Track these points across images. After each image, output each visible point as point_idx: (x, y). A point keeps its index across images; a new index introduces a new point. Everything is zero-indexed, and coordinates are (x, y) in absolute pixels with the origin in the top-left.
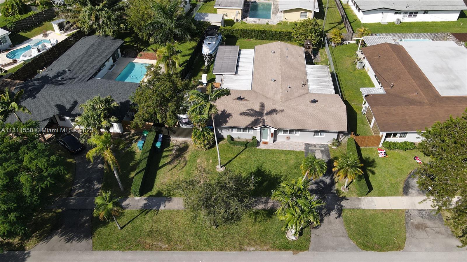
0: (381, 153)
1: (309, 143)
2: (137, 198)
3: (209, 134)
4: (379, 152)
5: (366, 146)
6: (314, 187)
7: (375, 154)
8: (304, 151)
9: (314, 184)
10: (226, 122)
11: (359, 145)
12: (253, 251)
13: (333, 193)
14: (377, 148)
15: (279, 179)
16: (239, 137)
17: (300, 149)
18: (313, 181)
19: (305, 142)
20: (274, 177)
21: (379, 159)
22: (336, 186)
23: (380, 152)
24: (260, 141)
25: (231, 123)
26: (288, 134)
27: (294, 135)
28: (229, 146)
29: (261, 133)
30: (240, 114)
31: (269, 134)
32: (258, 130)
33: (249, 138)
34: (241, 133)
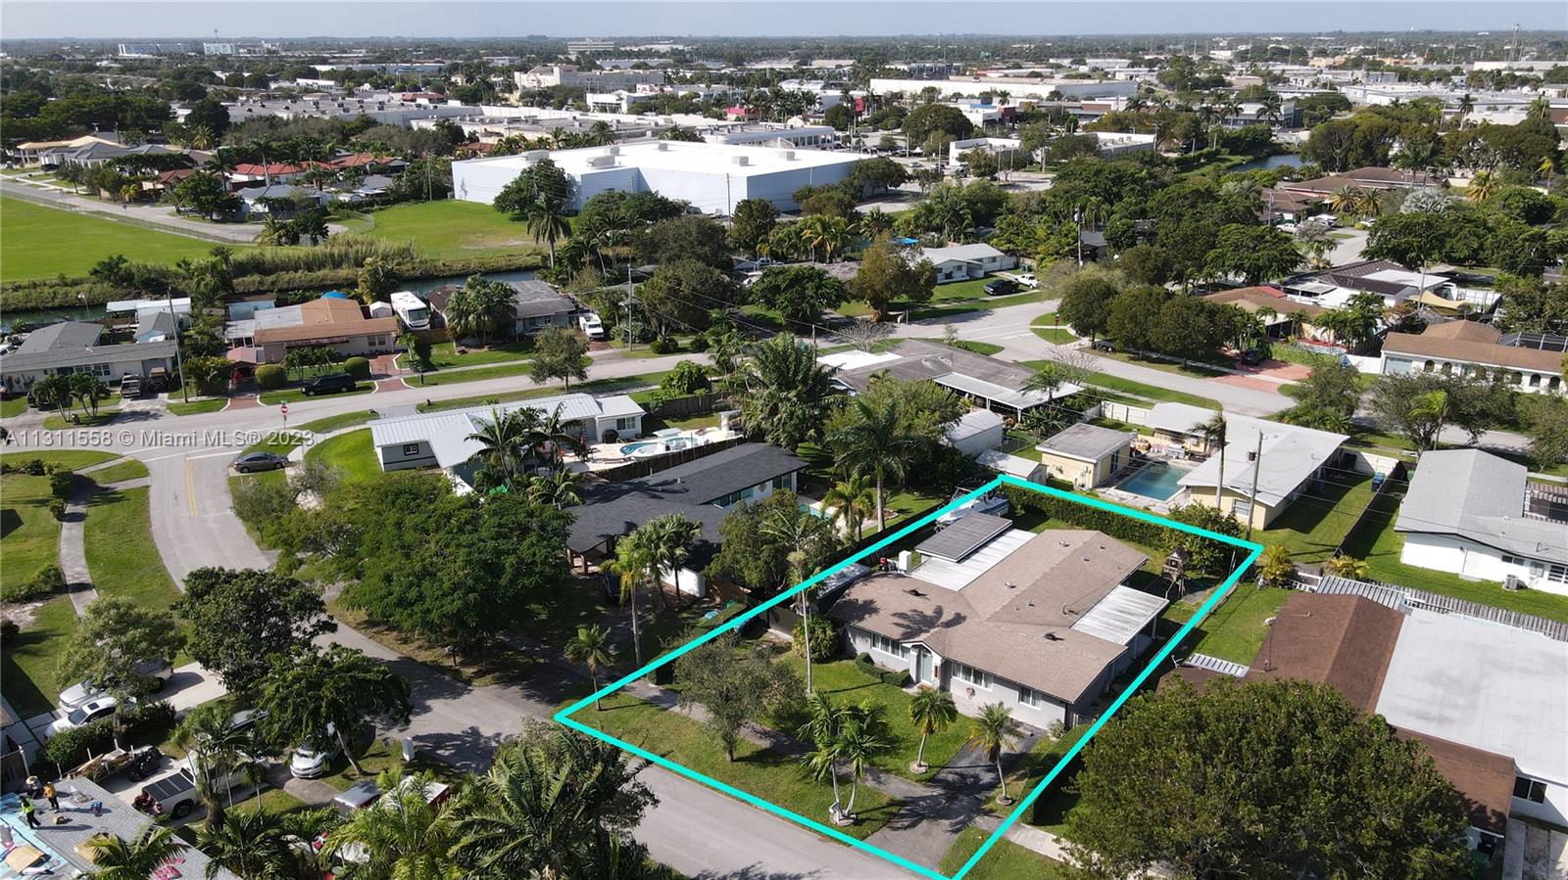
2: (652, 685)
3: (824, 632)
6: (950, 777)
9: (956, 774)
10: (861, 619)
13: (978, 798)
15: (898, 743)
16: (884, 663)
18: (958, 770)
22: (993, 792)
24: (918, 681)
25: (869, 623)
26: (971, 683)
27: (983, 687)
28: (855, 671)
29: (918, 662)
30: (894, 615)
31: (933, 669)
32: (914, 653)
33: (899, 670)
34: (889, 654)
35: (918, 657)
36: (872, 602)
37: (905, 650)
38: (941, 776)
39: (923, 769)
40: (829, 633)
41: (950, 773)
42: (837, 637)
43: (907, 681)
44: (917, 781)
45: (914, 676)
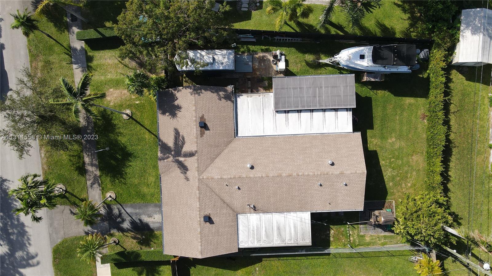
6: (116, 211)
12: (41, 156)
13: (110, 229)
15: (121, 176)
20: (123, 171)
22: (118, 233)
38: (114, 207)
41: (118, 209)
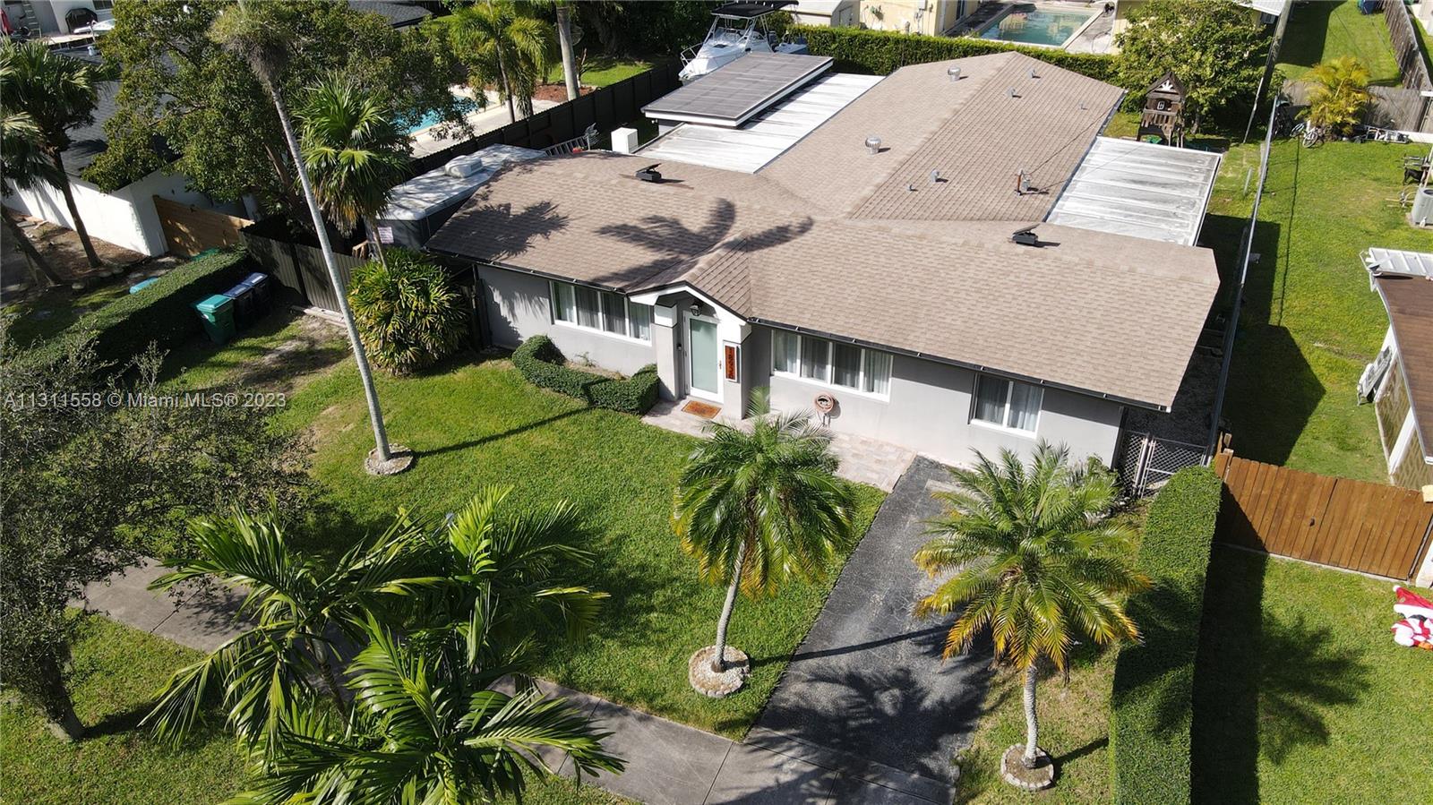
0: (1415, 623)
1: (944, 461)
3: (424, 292)
4: (1399, 608)
5: (1315, 556)
7: (1370, 616)
8: (890, 490)
10: (518, 247)
11: (1262, 535)
13: (928, 772)
14: (1395, 588)
15: (642, 592)
16: (590, 357)
17: (869, 475)
18: (842, 662)
19: (922, 454)
20: (622, 575)
21: (1391, 655)
22: (980, 739)
23: (1408, 610)
24: (682, 394)
25: (539, 256)
26: (826, 384)
27: (860, 391)
28: (514, 384)
29: (679, 345)
30: (604, 231)
31: (721, 356)
32: (665, 320)
33: (629, 368)
34: (600, 332)
35: (678, 330)
36: (545, 206)
37: (643, 317)
38: (794, 692)
39: (733, 678)
40: (438, 294)
41: (819, 678)
42: (460, 303)
43: (653, 397)
44: (722, 727)
45: (669, 382)
